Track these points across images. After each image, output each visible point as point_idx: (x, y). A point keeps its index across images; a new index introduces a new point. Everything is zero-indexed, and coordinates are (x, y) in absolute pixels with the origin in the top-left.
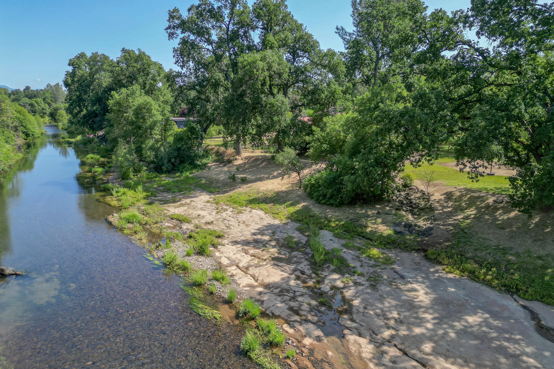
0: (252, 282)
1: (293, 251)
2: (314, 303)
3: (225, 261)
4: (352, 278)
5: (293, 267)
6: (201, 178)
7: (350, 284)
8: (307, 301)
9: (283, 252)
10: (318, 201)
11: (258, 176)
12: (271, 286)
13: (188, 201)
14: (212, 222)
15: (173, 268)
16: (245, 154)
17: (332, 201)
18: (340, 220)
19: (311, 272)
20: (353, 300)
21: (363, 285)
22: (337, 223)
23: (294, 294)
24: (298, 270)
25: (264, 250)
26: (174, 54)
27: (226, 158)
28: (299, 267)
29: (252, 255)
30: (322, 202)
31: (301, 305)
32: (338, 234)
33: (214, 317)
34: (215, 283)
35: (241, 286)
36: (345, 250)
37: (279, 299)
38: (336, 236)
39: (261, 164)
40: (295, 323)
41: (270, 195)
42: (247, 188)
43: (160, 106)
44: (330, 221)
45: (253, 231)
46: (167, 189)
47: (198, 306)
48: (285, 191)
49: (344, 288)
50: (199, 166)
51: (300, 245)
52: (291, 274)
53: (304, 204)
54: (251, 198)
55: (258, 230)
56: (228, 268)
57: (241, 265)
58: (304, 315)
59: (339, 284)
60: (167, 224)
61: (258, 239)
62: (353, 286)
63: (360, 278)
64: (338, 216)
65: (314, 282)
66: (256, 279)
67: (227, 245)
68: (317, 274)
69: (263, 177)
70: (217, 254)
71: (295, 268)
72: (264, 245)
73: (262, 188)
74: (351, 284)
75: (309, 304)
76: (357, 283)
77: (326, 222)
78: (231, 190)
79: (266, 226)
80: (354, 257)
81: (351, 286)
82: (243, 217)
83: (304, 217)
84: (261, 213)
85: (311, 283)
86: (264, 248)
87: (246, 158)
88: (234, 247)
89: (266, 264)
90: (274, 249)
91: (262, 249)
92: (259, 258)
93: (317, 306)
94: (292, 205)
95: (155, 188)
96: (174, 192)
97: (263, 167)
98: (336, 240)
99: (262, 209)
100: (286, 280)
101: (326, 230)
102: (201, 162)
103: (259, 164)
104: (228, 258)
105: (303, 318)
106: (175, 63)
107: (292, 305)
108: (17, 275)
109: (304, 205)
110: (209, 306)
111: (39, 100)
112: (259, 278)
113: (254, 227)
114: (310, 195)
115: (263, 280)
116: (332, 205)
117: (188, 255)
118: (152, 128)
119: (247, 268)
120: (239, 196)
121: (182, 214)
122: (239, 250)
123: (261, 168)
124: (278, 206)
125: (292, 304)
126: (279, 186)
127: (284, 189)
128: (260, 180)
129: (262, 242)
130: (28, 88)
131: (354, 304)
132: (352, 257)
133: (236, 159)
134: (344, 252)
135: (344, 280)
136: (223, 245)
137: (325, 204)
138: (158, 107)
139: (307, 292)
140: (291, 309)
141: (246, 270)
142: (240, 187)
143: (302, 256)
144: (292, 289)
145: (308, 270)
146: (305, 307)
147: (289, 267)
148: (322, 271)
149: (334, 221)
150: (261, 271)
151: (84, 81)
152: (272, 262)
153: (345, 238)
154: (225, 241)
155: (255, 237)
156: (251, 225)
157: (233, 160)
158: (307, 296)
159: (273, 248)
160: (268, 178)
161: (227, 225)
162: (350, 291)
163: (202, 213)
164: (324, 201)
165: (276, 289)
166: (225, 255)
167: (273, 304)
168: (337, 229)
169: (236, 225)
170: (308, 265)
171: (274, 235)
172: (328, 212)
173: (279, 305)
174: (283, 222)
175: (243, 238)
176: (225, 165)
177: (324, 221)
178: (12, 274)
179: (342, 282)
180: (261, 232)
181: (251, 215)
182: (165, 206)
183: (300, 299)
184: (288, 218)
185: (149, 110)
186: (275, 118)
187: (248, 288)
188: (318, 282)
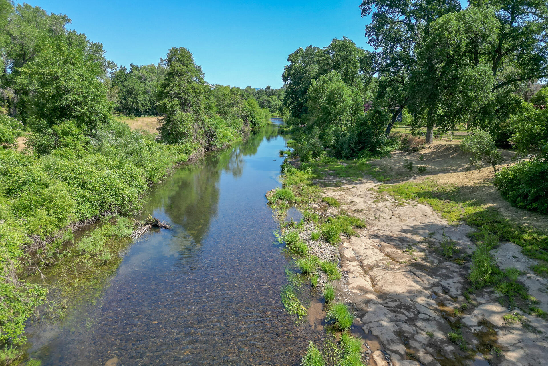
0: (368, 285)
1: (446, 260)
2: (439, 335)
3: (349, 254)
4: (524, 318)
5: (435, 280)
6: (377, 165)
7: (516, 326)
8: (430, 330)
9: (431, 259)
10: (514, 203)
11: (444, 168)
12: (388, 297)
13: (350, 186)
14: (362, 211)
15: (291, 248)
16: (435, 143)
17: (535, 205)
18: (540, 233)
19: (459, 292)
20: (509, 351)
21: (540, 332)
22: (535, 235)
23: (416, 315)
24: (441, 285)
25: (406, 251)
26: (366, 32)
27: (412, 146)
28: (444, 283)
29: (388, 255)
30: (519, 204)
31: (417, 333)
32: (530, 251)
33: (297, 313)
34: (322, 275)
35: (350, 286)
36: (531, 275)
37: (391, 315)
38: (524, 253)
39: (453, 154)
40: (393, 355)
41: (448, 189)
42: (424, 179)
43: (353, 92)
44: (524, 232)
45: (405, 228)
46: (337, 174)
47: (288, 295)
48: (471, 187)
49: (501, 328)
50: (381, 153)
51: (463, 255)
52: (426, 288)
53: (492, 205)
54: (422, 191)
55: (412, 227)
56: (348, 262)
57: (365, 262)
58: (415, 348)
59: (497, 320)
60: (315, 206)
61: (406, 238)
62: (520, 330)
63: (539, 322)
64: (540, 227)
65: (456, 308)
66: (375, 283)
67: (362, 238)
68: (467, 298)
69: (450, 169)
70: (346, 244)
71: (438, 283)
72: (409, 245)
73: (441, 181)
74: (518, 324)
75: (431, 335)
76: (529, 326)
77: (517, 233)
78: (403, 180)
79: (426, 225)
80: (544, 288)
81: (516, 329)
82: (402, 211)
83: (485, 222)
84: (428, 209)
85: (450, 308)
86: (407, 249)
87: (435, 147)
88: (371, 241)
89: (399, 269)
90: (420, 253)
91: (404, 250)
92: (394, 260)
93: (442, 342)
94: (473, 204)
95: (326, 171)
96: (341, 177)
97: (454, 157)
98: (524, 258)
99: (431, 205)
100: (413, 294)
101: (514, 242)
102: (384, 150)
103: (450, 154)
104: (355, 252)
105: (411, 351)
106: (368, 43)
107: (404, 329)
108: (166, 228)
109: (490, 207)
110: (300, 300)
111: (274, 97)
112: (378, 283)
113: (409, 223)
114: (504, 195)
115: (382, 286)
116: (535, 210)
117: (313, 239)
118: (340, 113)
119: (371, 268)
120: (409, 187)
121: (337, 198)
122: (374, 246)
123: (452, 158)
124: (453, 204)
125: (406, 327)
126: (466, 181)
127: (471, 184)
128: (444, 171)
129: (409, 242)
130: (268, 87)
131: (507, 357)
132: (539, 286)
133: (423, 148)
134: (529, 278)
135: (508, 316)
136: (359, 236)
137: (524, 208)
138: (351, 93)
139: (437, 318)
140: (399, 333)
141: (367, 269)
142: (414, 178)
143: (457, 270)
144: (415, 308)
145: (457, 289)
146: (423, 337)
147: (428, 280)
148: (478, 296)
149: (530, 233)
150: (387, 275)
151: (297, 74)
152: (408, 268)
153: (540, 259)
154: (365, 233)
155: (404, 235)
156: (406, 220)
157: (420, 148)
158: (434, 323)
159: (420, 251)
160: (455, 171)
161: (378, 216)
162: (511, 336)
163: (356, 199)
164: (522, 204)
165: (393, 301)
166: (354, 247)
167: (377, 319)
168: (531, 244)
169: (388, 218)
170: (460, 283)
171: (431, 237)
172: (526, 219)
173: (384, 323)
174: (453, 223)
175: (388, 233)
176: (409, 154)
177: (515, 231)
178: (163, 227)
179: (504, 319)
180: (415, 230)
181: (413, 209)
182: (325, 189)
183: (420, 324)
184: (461, 220)
185: (340, 96)
186: (471, 94)
187: (358, 292)
188: (463, 310)
